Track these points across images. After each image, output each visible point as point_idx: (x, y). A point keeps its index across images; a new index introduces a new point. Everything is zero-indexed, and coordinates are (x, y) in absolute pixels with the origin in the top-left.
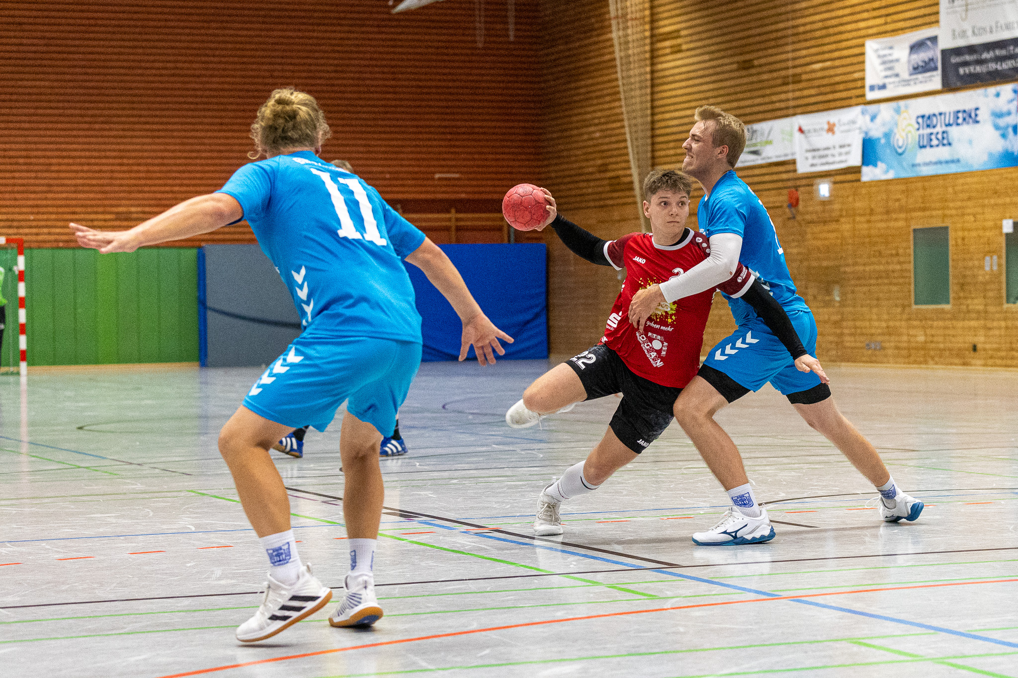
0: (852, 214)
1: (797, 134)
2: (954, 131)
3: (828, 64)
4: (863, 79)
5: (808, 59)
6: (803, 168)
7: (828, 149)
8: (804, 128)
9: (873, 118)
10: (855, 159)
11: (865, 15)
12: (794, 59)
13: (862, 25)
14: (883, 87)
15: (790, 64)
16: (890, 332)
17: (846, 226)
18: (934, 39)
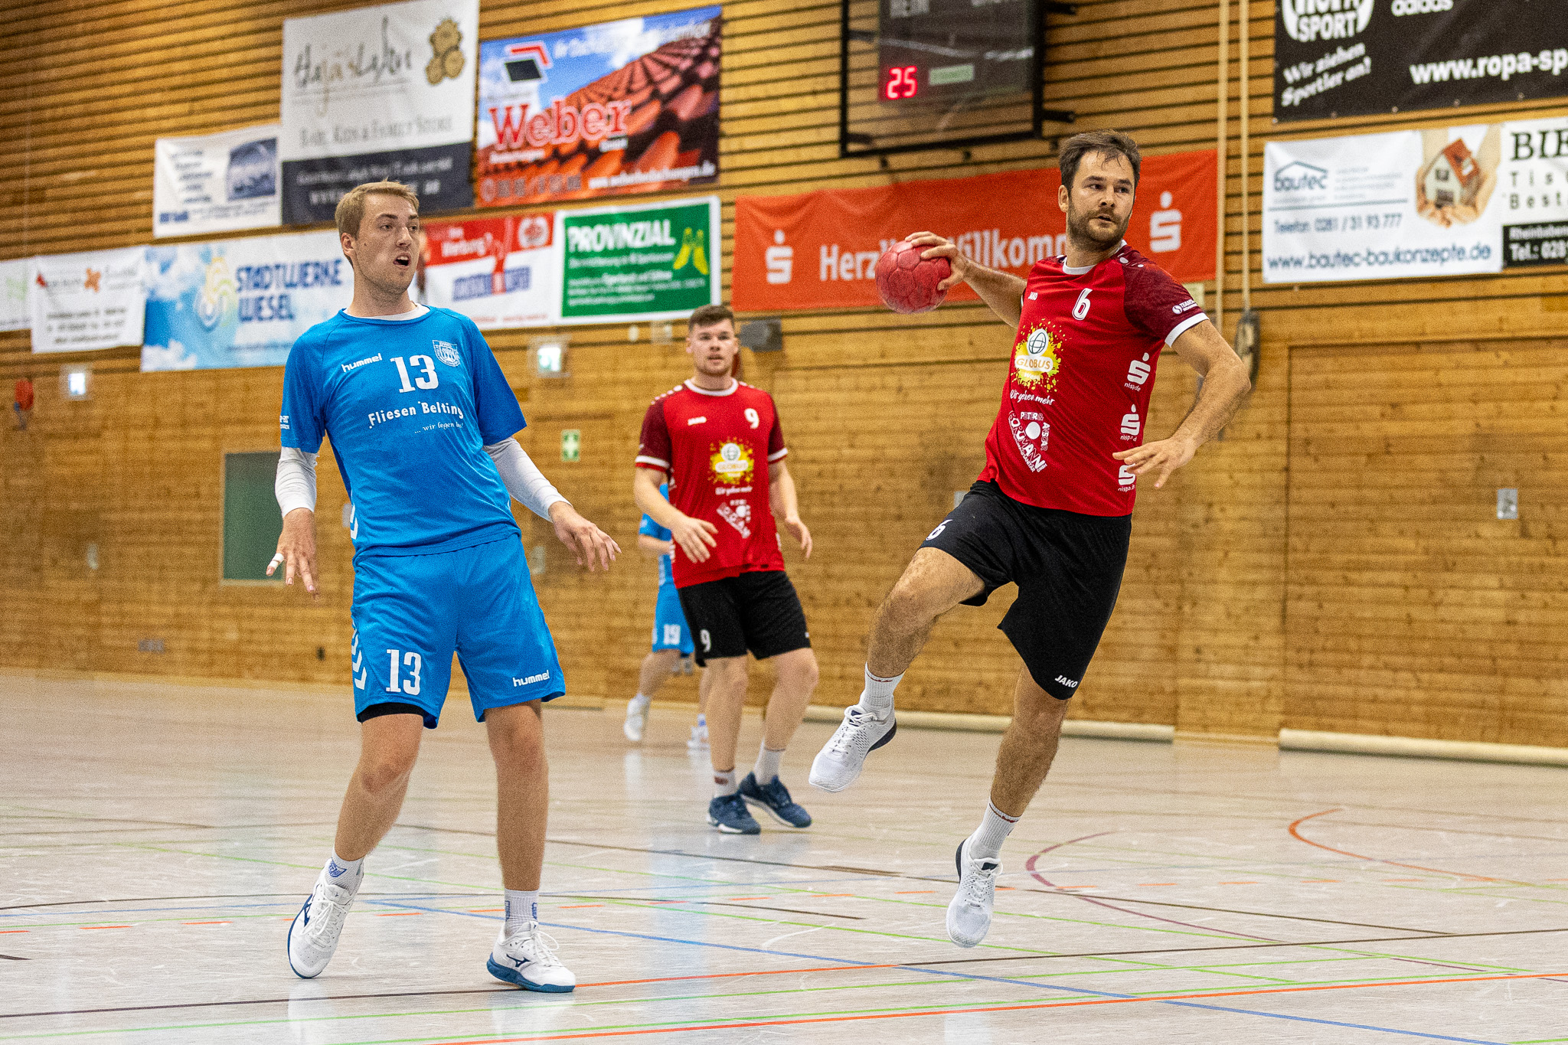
0: (124, 425)
1: (34, 287)
2: (298, 296)
3: (92, 173)
4: (150, 202)
5: (58, 164)
6: (43, 344)
7: (85, 314)
8: (47, 278)
9: (165, 268)
10: (131, 333)
11: (157, 97)
12: (33, 162)
13: (151, 112)
14: (183, 217)
15: (27, 169)
16: (180, 623)
17: (111, 444)
18: (271, 144)
